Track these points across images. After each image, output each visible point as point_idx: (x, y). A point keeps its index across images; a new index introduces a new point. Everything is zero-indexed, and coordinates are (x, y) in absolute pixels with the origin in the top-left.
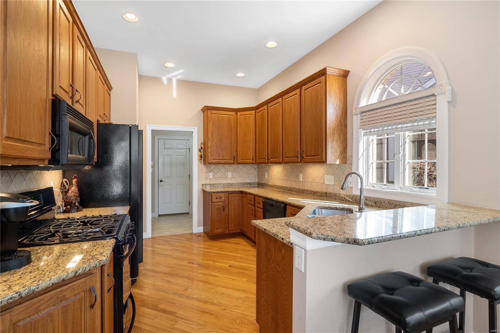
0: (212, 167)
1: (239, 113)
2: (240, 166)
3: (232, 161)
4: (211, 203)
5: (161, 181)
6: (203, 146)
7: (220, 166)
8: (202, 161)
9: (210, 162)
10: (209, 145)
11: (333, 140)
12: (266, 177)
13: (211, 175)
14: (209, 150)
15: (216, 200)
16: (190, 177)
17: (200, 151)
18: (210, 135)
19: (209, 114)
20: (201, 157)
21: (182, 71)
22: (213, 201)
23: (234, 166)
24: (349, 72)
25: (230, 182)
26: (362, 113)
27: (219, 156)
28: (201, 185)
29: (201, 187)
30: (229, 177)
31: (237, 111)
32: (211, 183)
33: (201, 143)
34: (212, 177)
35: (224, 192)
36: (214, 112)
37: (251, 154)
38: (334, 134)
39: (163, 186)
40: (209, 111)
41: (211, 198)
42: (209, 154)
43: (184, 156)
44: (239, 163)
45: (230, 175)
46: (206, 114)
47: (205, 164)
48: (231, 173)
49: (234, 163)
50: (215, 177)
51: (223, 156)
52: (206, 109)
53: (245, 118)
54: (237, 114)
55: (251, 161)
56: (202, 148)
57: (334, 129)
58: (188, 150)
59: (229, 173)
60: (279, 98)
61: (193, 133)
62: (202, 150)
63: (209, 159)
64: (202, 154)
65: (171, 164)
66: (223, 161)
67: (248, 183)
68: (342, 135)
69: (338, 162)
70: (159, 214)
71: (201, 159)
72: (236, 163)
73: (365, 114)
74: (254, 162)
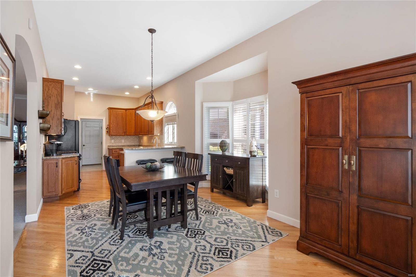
0: (114, 137)
1: (127, 111)
2: (129, 136)
3: (124, 134)
4: (112, 154)
5: (84, 146)
6: (108, 127)
7: (118, 137)
8: (108, 134)
9: (112, 134)
10: (111, 126)
11: (157, 127)
12: (142, 142)
13: (113, 141)
14: (111, 129)
15: (115, 153)
16: (102, 143)
17: (107, 129)
18: (112, 122)
19: (111, 111)
20: (107, 132)
21: (97, 91)
22: (113, 153)
23: (126, 137)
24: (163, 102)
25: (123, 145)
26: (166, 117)
27: (117, 132)
28: (107, 146)
29: (107, 147)
30: (123, 142)
31: (126, 110)
32: (113, 145)
33: (108, 125)
34: (113, 142)
35: (119, 149)
36: (114, 110)
37: (133, 131)
38: (157, 124)
39: (85, 148)
40: (111, 110)
41: (112, 151)
42: (111, 131)
43: (98, 131)
44: (127, 135)
45: (123, 141)
46: (110, 111)
47: (109, 135)
48: (124, 140)
49: (125, 135)
50: (115, 142)
51: (118, 132)
52: (110, 109)
53: (130, 113)
54: (126, 111)
55: (133, 134)
56: (108, 128)
57: (157, 123)
58: (101, 128)
59: (123, 140)
60: (147, 105)
61: (103, 120)
62: (108, 129)
63: (111, 133)
64: (108, 130)
65: (90, 136)
66: (119, 134)
67: (133, 145)
68: (160, 124)
69: (159, 135)
70: (83, 164)
71: (107, 133)
72: (126, 135)
73: (167, 118)
74: (135, 134)
